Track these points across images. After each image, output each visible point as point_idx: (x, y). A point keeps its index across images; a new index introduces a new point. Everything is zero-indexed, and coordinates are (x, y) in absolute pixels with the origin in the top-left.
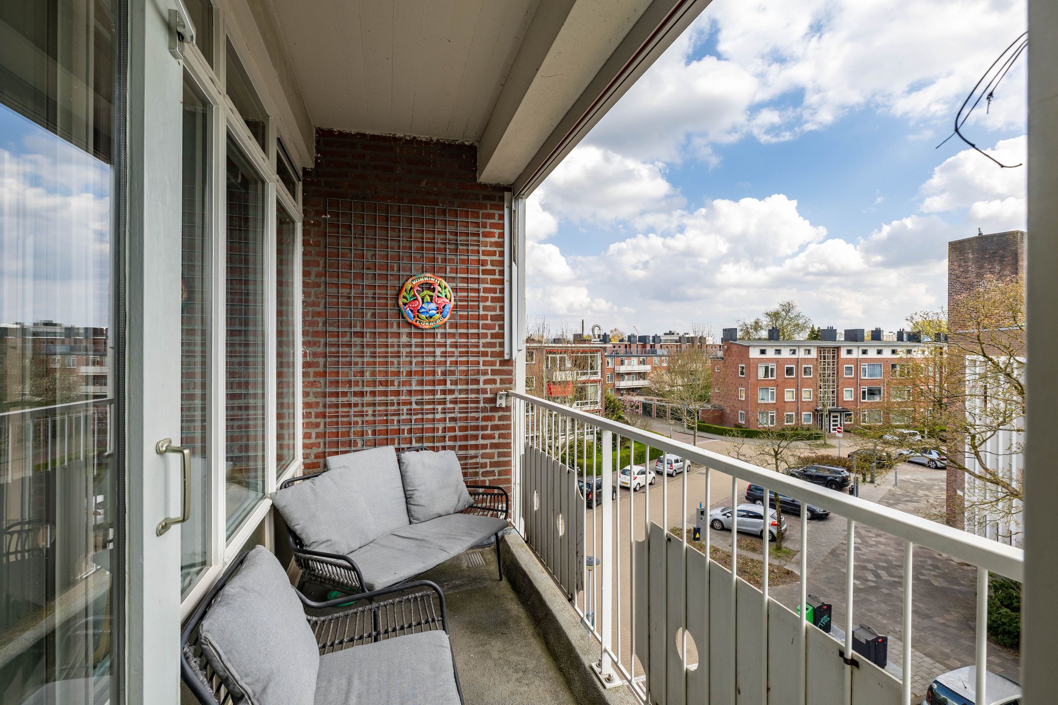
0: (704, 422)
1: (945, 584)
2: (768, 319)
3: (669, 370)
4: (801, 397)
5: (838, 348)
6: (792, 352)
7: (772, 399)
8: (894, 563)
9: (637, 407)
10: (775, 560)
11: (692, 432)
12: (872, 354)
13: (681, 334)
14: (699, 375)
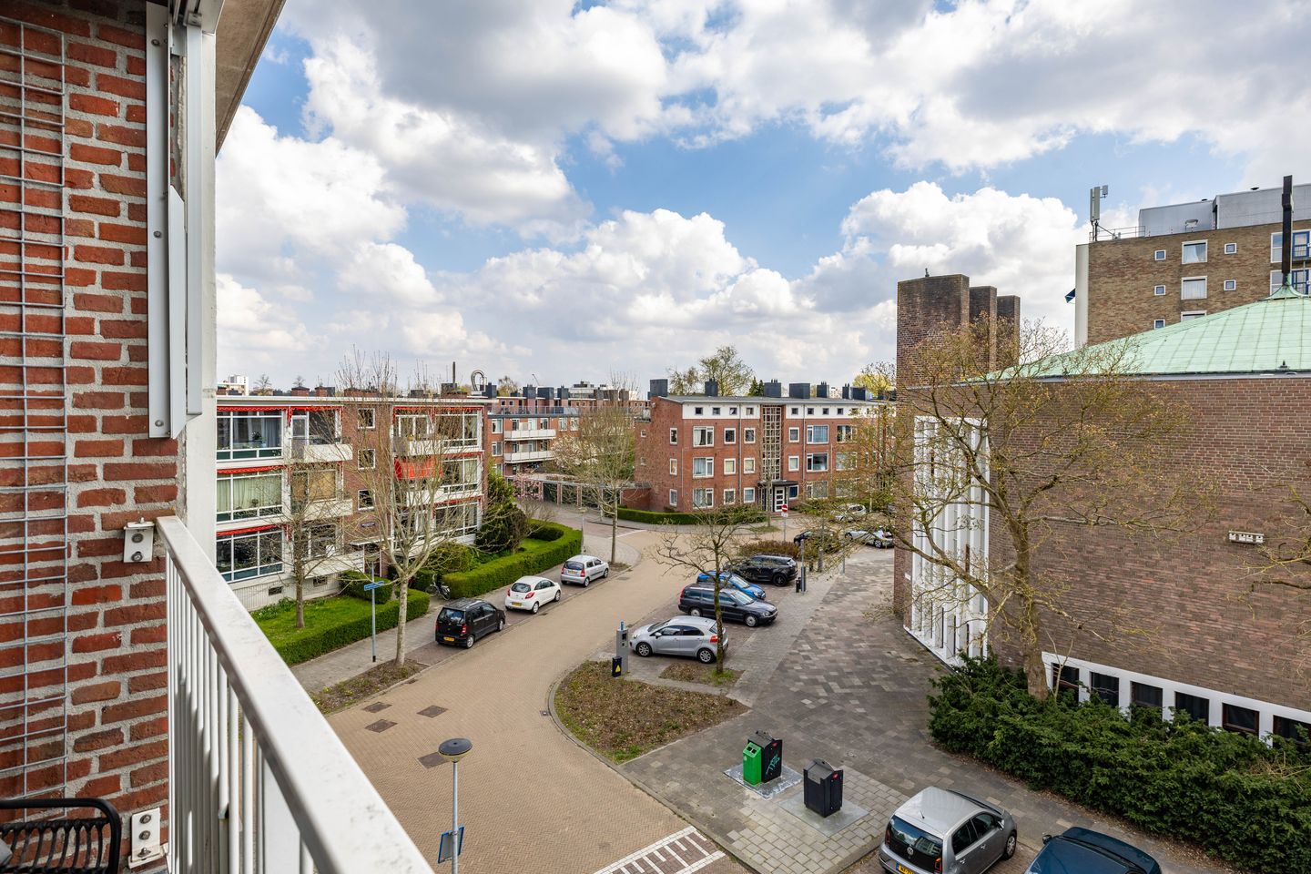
0: (626, 507)
1: (896, 688)
2: (705, 369)
3: (580, 436)
4: (743, 468)
5: (783, 407)
6: (732, 411)
7: (710, 472)
8: (846, 670)
9: (536, 490)
10: (714, 688)
11: (611, 521)
12: (818, 414)
13: (596, 387)
14: (619, 443)
